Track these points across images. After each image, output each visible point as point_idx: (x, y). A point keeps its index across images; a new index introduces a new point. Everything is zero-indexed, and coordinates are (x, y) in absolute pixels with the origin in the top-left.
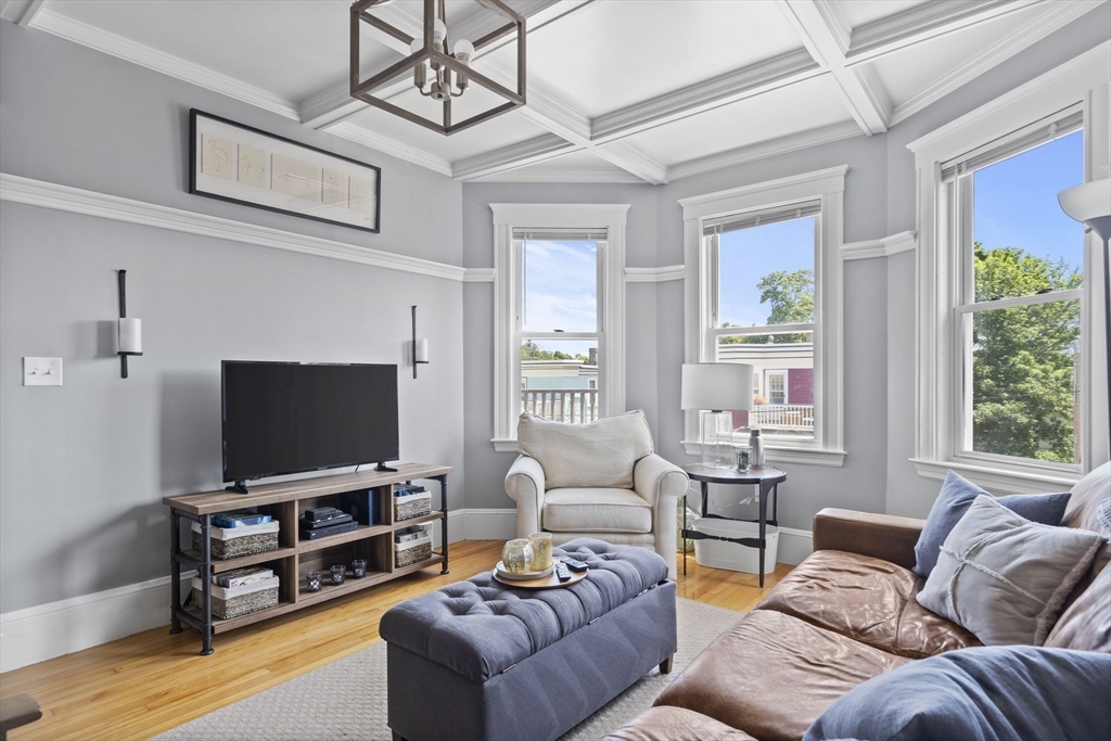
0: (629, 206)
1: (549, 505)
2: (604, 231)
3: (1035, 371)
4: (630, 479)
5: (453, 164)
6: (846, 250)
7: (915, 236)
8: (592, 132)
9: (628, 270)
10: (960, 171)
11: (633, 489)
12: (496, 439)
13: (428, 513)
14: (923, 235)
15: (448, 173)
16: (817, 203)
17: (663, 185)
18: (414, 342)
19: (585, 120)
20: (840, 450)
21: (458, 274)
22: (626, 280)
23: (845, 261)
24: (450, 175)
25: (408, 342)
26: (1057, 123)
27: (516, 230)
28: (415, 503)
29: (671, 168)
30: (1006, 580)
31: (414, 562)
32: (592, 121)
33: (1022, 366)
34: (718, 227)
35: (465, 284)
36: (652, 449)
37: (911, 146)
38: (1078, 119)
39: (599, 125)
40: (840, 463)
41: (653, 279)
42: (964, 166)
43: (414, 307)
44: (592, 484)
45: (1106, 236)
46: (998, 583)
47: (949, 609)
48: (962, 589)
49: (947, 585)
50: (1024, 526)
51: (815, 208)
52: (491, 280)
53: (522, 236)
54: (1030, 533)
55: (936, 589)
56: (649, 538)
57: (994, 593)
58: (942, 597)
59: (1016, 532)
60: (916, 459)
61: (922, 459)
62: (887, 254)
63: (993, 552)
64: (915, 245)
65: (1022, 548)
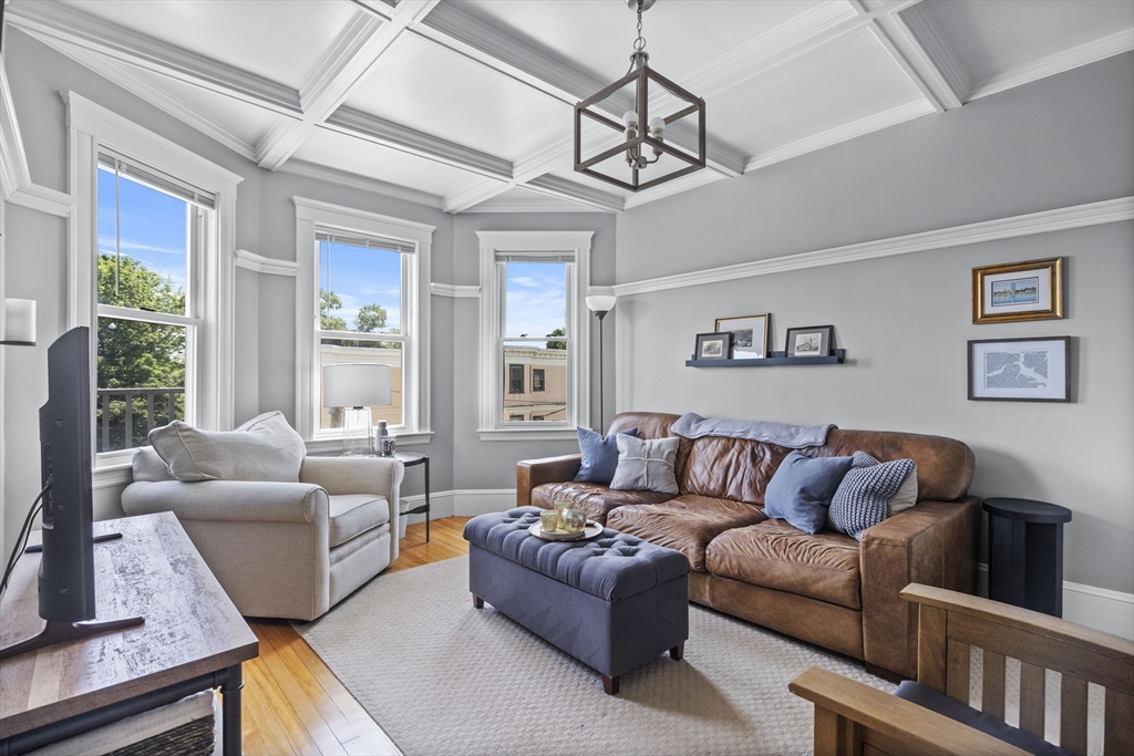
0: (242, 179)
1: (334, 520)
2: (211, 197)
3: (157, 372)
6: (433, 287)
7: (480, 290)
8: (333, 115)
14: (485, 290)
16: (412, 246)
17: (268, 170)
19: (341, 104)
20: (429, 431)
22: (236, 263)
26: (562, 257)
27: (102, 150)
29: (289, 160)
30: (666, 462)
32: (344, 108)
33: (146, 367)
34: (330, 236)
35: (11, 207)
37: (478, 233)
38: (573, 259)
41: (256, 267)
45: (601, 319)
46: (665, 464)
47: (640, 483)
48: (651, 471)
49: (641, 473)
50: (648, 442)
51: (410, 249)
52: (65, 215)
53: (110, 162)
54: (656, 442)
55: (633, 477)
56: (387, 526)
57: (666, 467)
58: (637, 480)
59: (651, 444)
60: (480, 430)
61: (484, 430)
62: (456, 296)
63: (655, 453)
64: (480, 296)
65: (662, 448)
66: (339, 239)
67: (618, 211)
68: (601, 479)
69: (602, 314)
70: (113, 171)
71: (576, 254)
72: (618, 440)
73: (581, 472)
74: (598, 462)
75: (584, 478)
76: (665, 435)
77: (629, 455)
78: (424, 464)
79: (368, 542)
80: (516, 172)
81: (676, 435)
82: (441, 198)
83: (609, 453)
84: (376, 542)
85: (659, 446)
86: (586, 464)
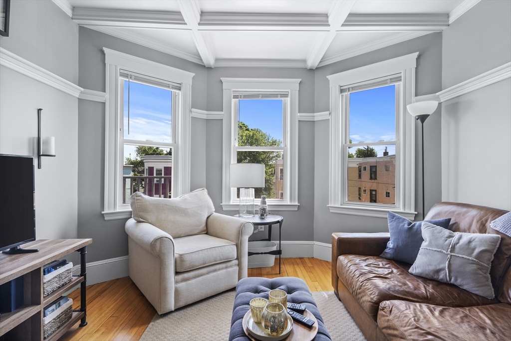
0: (194, 74)
1: (181, 255)
2: (179, 85)
4: (205, 228)
5: (74, 8)
6: (300, 116)
7: (330, 114)
8: (201, 20)
9: (193, 110)
10: (349, 91)
11: (207, 233)
12: (106, 211)
13: (70, 281)
14: (333, 114)
15: (69, 13)
16: (287, 93)
17: (211, 68)
18: (39, 139)
19: (200, 11)
20: (297, 203)
21: (76, 91)
22: (191, 115)
23: (299, 121)
24: (70, 15)
25: (33, 138)
26: (391, 79)
27: (122, 71)
28: (59, 277)
29: (217, 60)
30: (477, 260)
31: (59, 328)
32: (203, 13)
34: (241, 95)
35: (80, 100)
36: (214, 210)
37: (328, 77)
38: (400, 79)
39: (208, 17)
40: (297, 209)
41: (205, 117)
42: (351, 89)
43: (39, 110)
44: (186, 234)
45: (423, 122)
46: (473, 263)
47: (441, 276)
48: (454, 267)
49: (441, 266)
50: (457, 235)
51: (286, 96)
52: (104, 101)
53: (126, 76)
54: (466, 237)
55: (432, 268)
56: (236, 262)
57: (474, 267)
58: (438, 271)
59: (460, 238)
60: (330, 205)
61: (332, 205)
62: (315, 120)
63: (461, 248)
64: (330, 118)
65: (473, 244)
66: (245, 96)
67: (444, 28)
68: (403, 261)
69: (423, 118)
70: (128, 80)
71: (402, 75)
72: (422, 228)
73: (387, 250)
74: (400, 244)
75: (389, 256)
76: (483, 229)
77: (430, 244)
78: (279, 224)
79: (215, 271)
80: (330, 20)
81: (497, 232)
82: (304, 61)
83: (413, 239)
84: (224, 271)
85: (470, 242)
86: (390, 245)
